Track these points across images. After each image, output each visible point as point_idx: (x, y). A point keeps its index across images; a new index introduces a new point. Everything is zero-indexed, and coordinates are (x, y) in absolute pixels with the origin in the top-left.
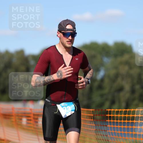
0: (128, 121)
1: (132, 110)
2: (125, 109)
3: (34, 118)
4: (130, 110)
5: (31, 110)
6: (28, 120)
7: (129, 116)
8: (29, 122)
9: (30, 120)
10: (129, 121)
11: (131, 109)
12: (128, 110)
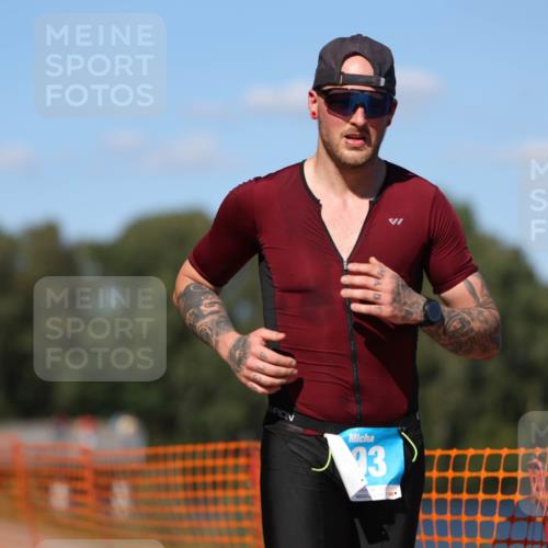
0: (456, 496)
1: (471, 452)
2: (443, 449)
3: (97, 486)
4: (461, 452)
5: (86, 452)
6: (75, 492)
7: (458, 474)
8: (80, 499)
9: (82, 492)
10: (460, 496)
11: (467, 448)
12: (454, 452)
